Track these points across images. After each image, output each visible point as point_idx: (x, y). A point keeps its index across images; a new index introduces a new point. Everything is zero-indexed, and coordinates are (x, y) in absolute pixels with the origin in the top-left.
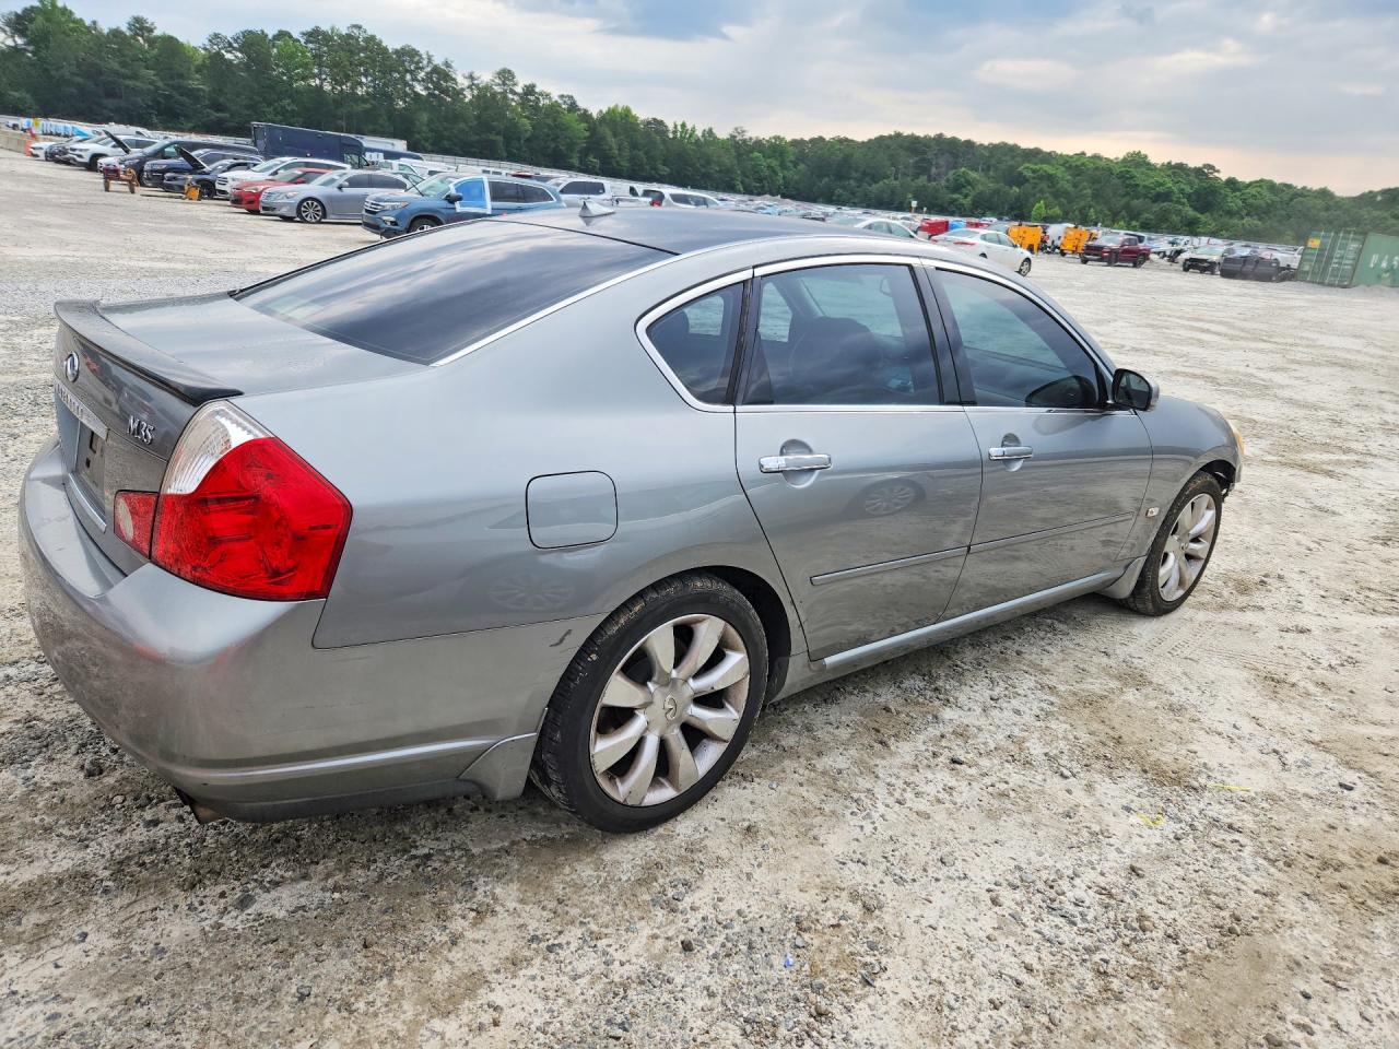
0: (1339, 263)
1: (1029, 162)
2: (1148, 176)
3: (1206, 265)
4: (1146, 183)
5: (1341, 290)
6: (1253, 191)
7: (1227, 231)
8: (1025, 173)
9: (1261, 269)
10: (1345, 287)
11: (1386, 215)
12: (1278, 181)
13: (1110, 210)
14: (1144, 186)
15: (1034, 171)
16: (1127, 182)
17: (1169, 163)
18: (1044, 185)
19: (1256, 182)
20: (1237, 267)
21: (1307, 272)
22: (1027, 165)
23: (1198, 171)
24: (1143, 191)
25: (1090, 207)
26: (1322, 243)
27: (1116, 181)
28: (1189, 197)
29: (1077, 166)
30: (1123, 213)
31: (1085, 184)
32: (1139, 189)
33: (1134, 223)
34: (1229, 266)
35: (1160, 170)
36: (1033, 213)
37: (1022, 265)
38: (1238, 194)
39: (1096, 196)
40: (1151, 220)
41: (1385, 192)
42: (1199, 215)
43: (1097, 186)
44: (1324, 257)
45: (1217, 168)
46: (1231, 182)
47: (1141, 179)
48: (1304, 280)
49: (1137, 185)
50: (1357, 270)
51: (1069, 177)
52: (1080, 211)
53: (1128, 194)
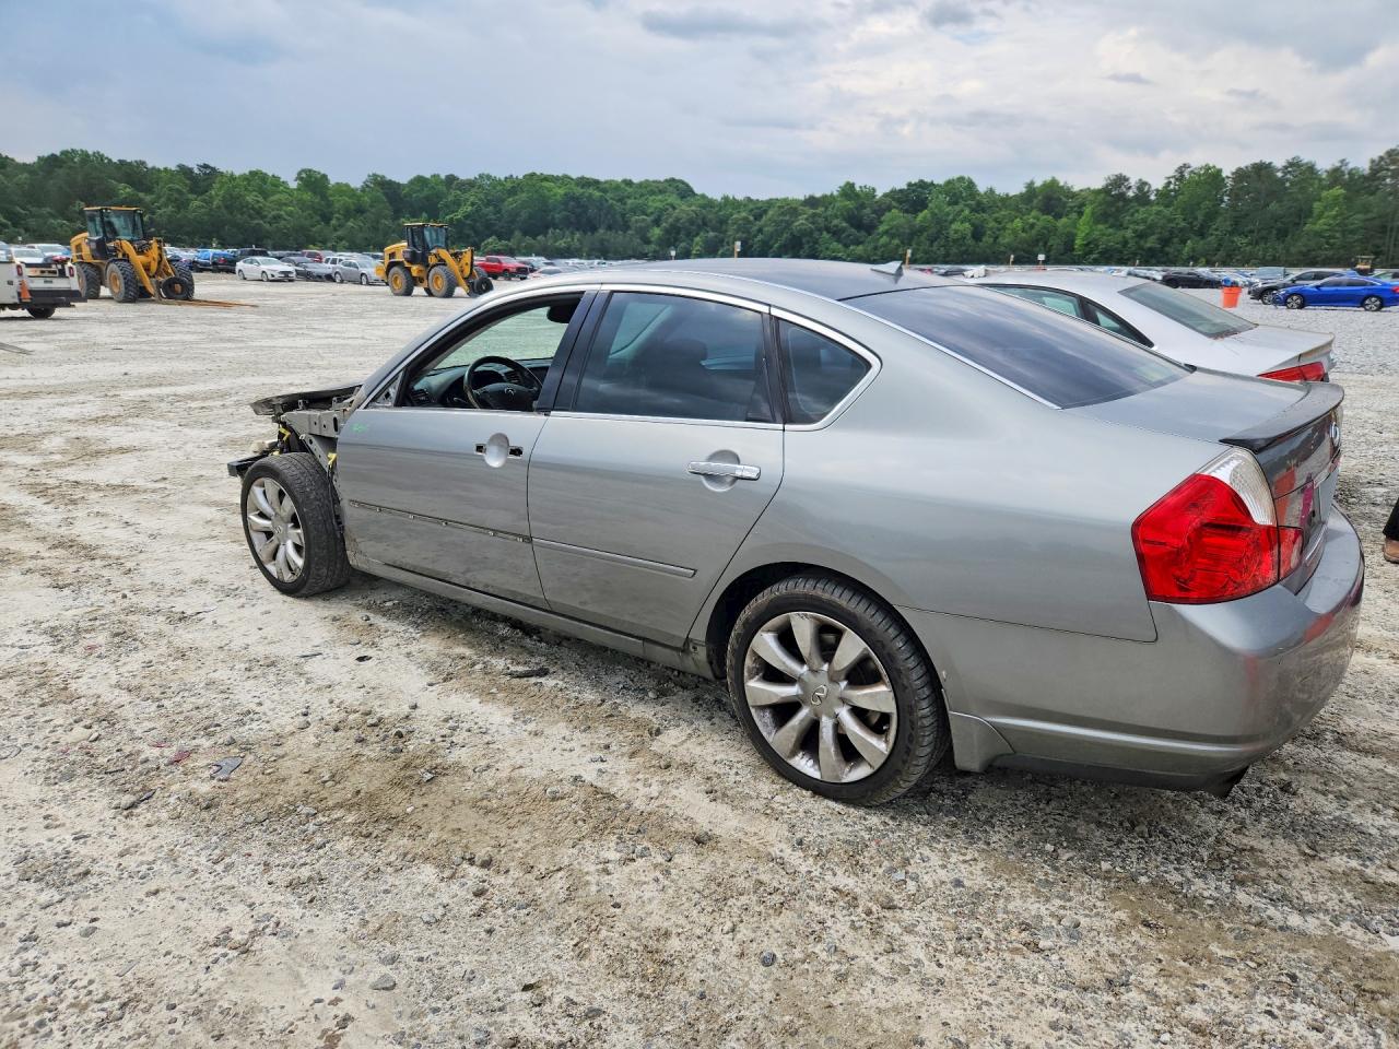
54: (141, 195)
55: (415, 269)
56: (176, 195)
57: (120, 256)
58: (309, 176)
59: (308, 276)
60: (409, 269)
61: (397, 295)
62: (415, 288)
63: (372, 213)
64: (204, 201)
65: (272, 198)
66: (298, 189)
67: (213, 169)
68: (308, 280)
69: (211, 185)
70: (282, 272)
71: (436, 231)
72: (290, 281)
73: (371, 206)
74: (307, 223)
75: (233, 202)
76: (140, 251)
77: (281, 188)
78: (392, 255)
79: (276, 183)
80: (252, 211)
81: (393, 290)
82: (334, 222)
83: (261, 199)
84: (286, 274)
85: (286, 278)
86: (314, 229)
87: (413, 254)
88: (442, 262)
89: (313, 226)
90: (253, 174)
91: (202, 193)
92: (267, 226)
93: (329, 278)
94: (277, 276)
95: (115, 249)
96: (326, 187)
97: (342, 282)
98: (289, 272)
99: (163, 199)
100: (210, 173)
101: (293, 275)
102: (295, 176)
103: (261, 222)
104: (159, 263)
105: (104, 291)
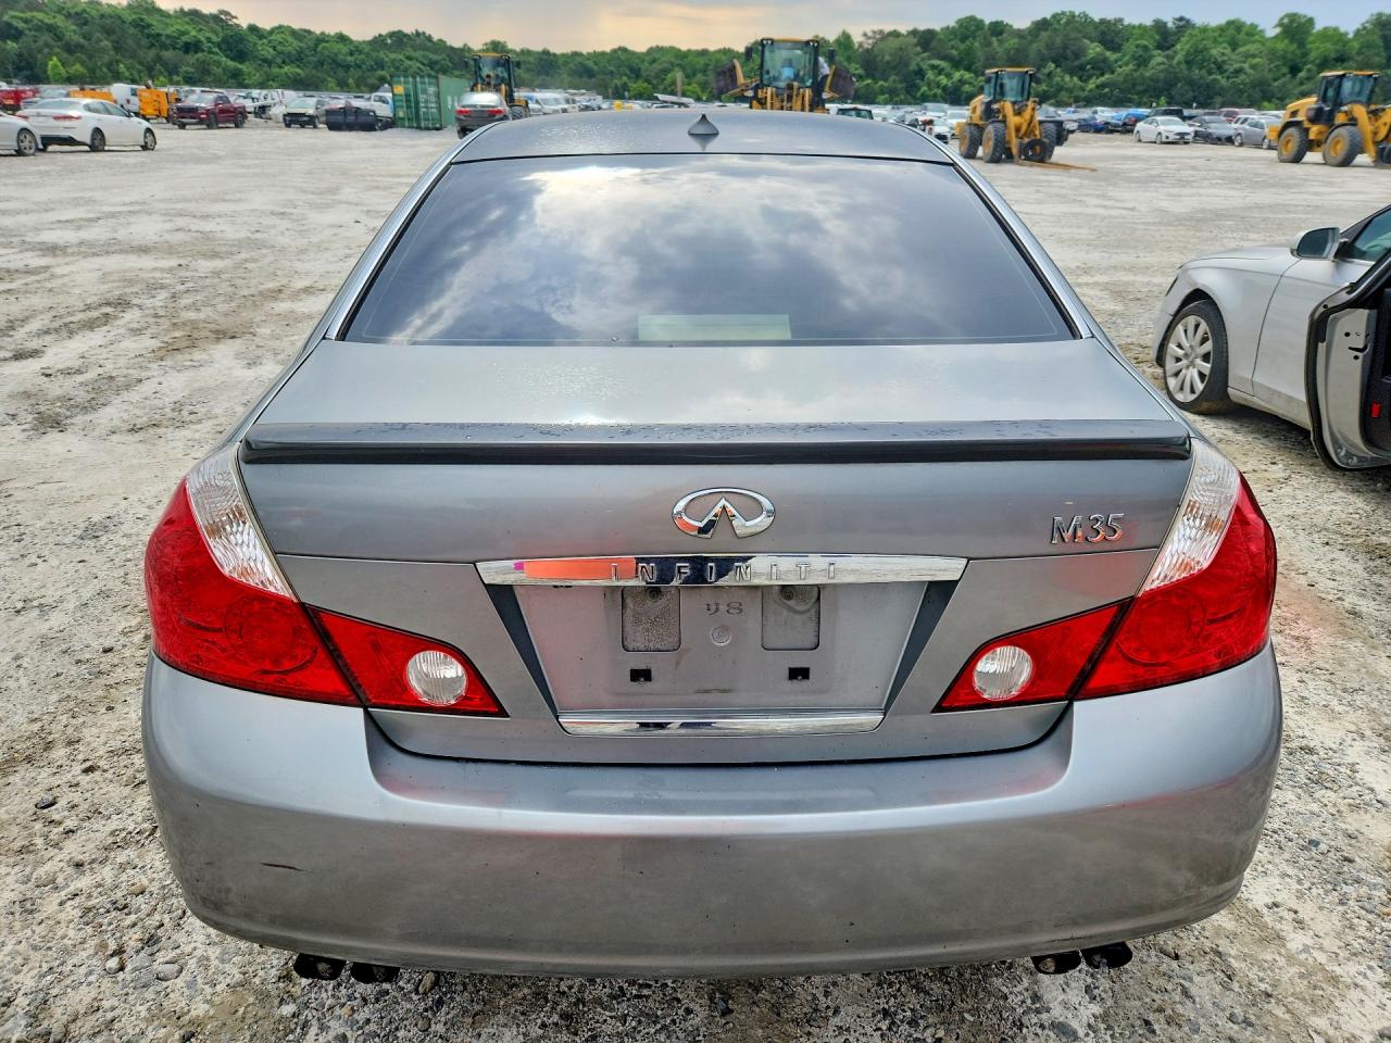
0: (427, 107)
1: (12, 9)
2: (167, 24)
3: (305, 119)
4: (168, 32)
5: (435, 132)
6: (276, 37)
7: (273, 80)
8: (15, 23)
9: (362, 119)
10: (438, 129)
11: (401, 57)
12: (296, 26)
13: (141, 63)
14: (168, 36)
15: (26, 21)
16: (146, 31)
17: (182, 10)
18: (46, 37)
19: (277, 28)
20: (340, 118)
21: (402, 119)
22: (13, 13)
23: (215, 18)
24: (168, 42)
25: (118, 62)
26: (405, 89)
27: (132, 30)
28: (219, 45)
29: (77, 13)
30: (158, 67)
31: (98, 34)
32: (163, 38)
33: (175, 78)
34: (333, 119)
35: (176, 17)
36: (49, 72)
37: (145, 137)
38: (265, 41)
39: (118, 48)
40: (193, 73)
41: (392, 35)
42: (240, 66)
43: (114, 37)
44: (411, 101)
45: (234, 14)
46: (253, 29)
47: (157, 26)
48: (403, 126)
49: (159, 35)
50: (443, 111)
51: (74, 27)
52: (108, 68)
53: (153, 45)
54: (1108, 54)
55: (1314, 131)
56: (1141, 53)
57: (1000, 118)
58: (1292, 21)
59: (1205, 138)
60: (1307, 130)
61: (1282, 161)
62: (1308, 153)
63: (1357, 61)
64: (1167, 57)
65: (1241, 49)
66: (1276, 37)
67: (1188, 21)
68: (1206, 142)
69: (1179, 39)
70: (1179, 134)
71: (1362, 81)
72: (1186, 143)
73: (1359, 53)
74: (1270, 76)
75: (1196, 58)
76: (1018, 113)
77: (1257, 37)
78: (1294, 114)
79: (1252, 32)
80: (1213, 66)
81: (1280, 154)
82: (1302, 74)
83: (1228, 51)
84: (1182, 135)
85: (1181, 139)
86: (1276, 84)
87: (1319, 111)
88: (1353, 121)
89: (1275, 80)
90: (1230, 23)
91: (1168, 48)
92: (1223, 82)
93: (1229, 140)
94: (1172, 138)
95: (999, 111)
96: (1308, 33)
97: (1241, 145)
98: (1188, 134)
99: (1127, 58)
100: (1184, 24)
101: (1190, 137)
102: (1276, 21)
103: (1219, 77)
104: (1029, 124)
105: (980, 152)
